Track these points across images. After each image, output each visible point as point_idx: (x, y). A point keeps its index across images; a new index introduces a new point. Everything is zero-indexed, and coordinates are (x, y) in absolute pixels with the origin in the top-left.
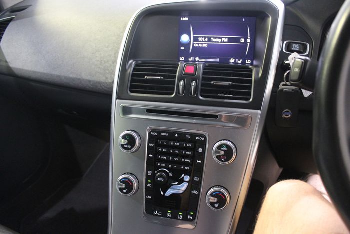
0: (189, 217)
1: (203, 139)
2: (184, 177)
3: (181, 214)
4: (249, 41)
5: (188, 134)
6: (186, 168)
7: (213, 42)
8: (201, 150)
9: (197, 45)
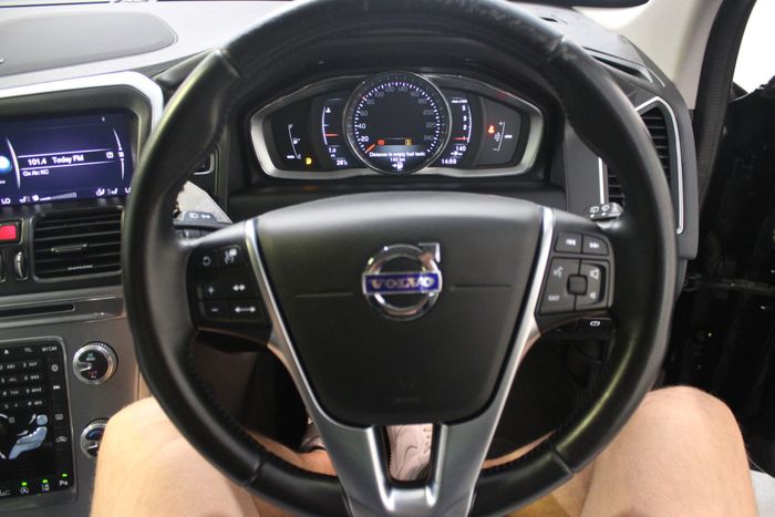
0: (61, 482)
1: (54, 348)
2: (35, 420)
3: (45, 481)
4: (121, 154)
5: (28, 344)
6: (36, 403)
7: (57, 164)
8: (55, 368)
9: (29, 174)
